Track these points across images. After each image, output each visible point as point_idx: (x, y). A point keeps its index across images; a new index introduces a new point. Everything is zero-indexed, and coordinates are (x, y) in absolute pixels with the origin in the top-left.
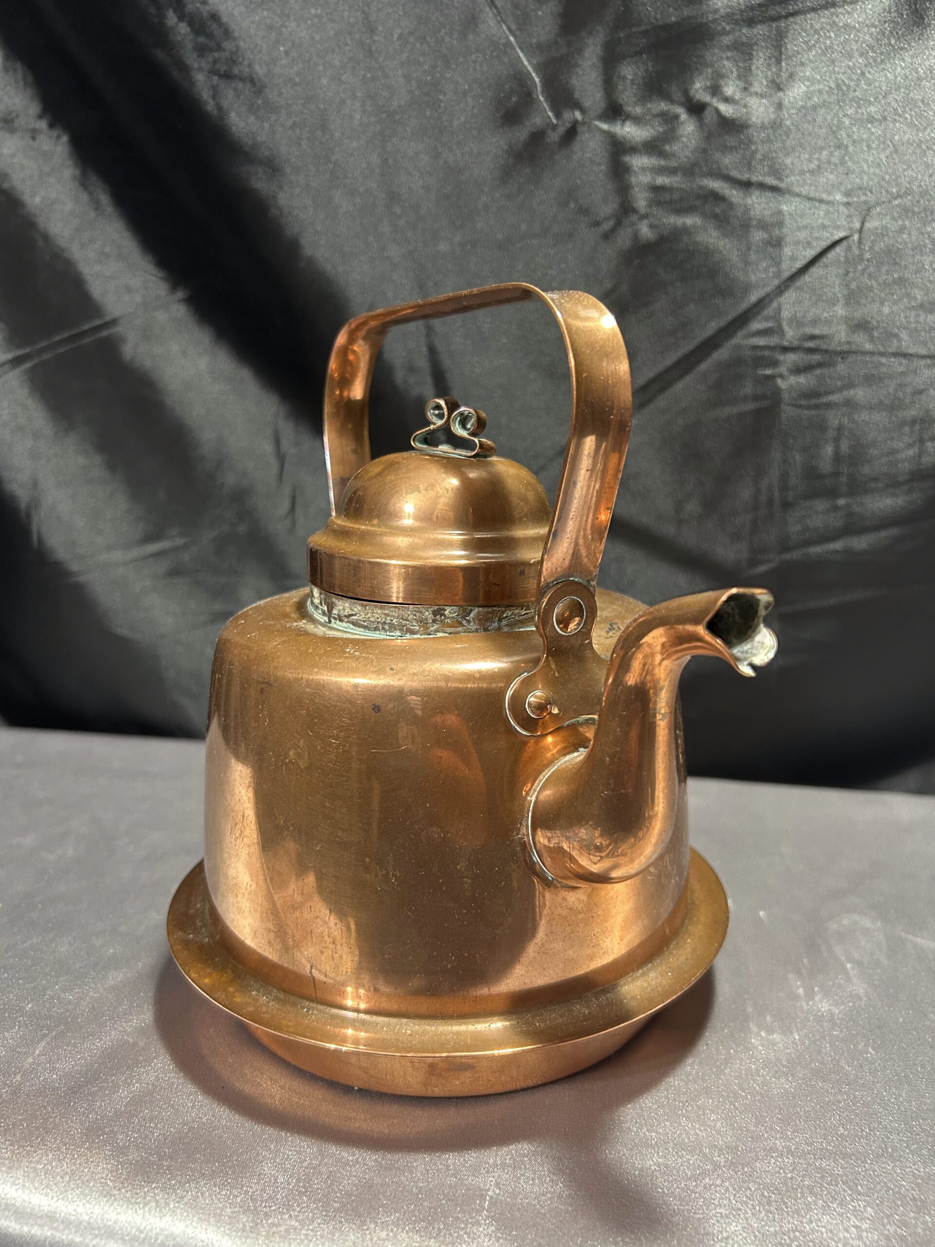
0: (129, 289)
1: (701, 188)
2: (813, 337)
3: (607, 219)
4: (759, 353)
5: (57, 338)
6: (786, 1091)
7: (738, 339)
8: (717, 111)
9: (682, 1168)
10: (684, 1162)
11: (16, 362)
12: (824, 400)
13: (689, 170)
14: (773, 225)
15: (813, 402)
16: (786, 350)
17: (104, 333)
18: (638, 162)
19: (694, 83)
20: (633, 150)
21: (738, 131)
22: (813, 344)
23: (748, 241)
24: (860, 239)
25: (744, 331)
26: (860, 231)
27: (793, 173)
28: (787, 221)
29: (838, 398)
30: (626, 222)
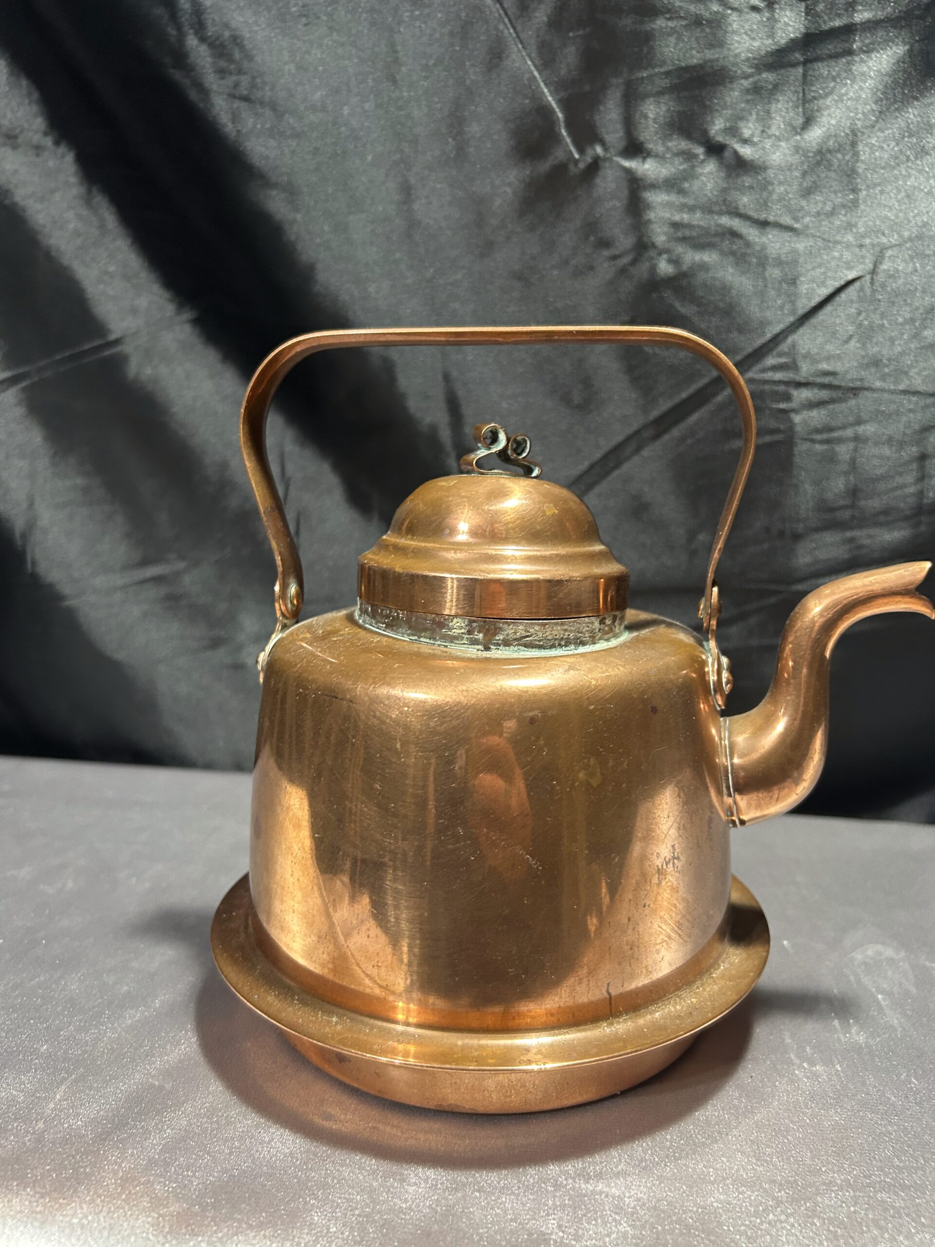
0: (134, 311)
1: (719, 225)
2: (826, 373)
3: (626, 253)
4: (775, 388)
5: (58, 357)
6: (836, 1122)
7: (756, 373)
8: (736, 153)
9: (744, 1204)
10: (746, 1198)
11: (13, 380)
12: (835, 435)
13: (708, 209)
14: (787, 263)
15: (825, 436)
16: (799, 385)
18: (656, 198)
19: (712, 123)
20: (654, 186)
21: (757, 173)
22: (826, 380)
23: (765, 279)
24: (872, 279)
25: (759, 366)
26: (873, 272)
27: (808, 214)
28: (801, 260)
29: (849, 432)
30: (646, 256)
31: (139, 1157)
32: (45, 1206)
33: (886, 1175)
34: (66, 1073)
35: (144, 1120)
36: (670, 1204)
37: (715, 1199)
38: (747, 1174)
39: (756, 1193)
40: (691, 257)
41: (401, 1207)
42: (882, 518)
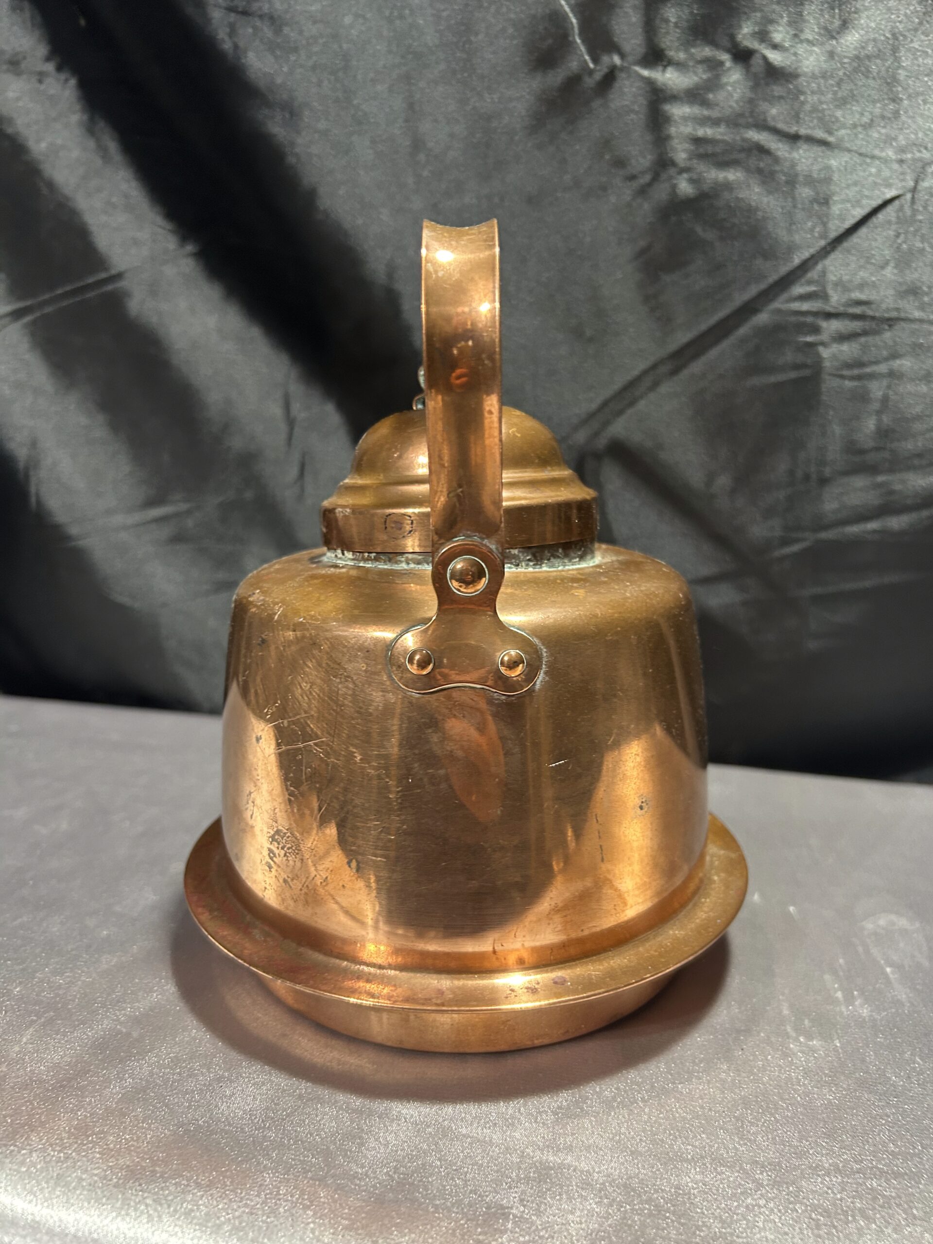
0: (136, 242)
1: (744, 140)
2: (859, 303)
3: (643, 173)
4: (802, 319)
5: (59, 291)
6: (829, 1101)
7: (779, 304)
8: (765, 58)
9: (721, 1186)
10: (724, 1179)
11: (17, 315)
12: (868, 370)
13: (734, 122)
14: (820, 181)
15: (856, 372)
16: (829, 316)
17: (110, 287)
18: (678, 111)
19: (740, 27)
20: (674, 98)
21: (788, 81)
22: (857, 310)
23: (794, 198)
24: (913, 198)
25: (785, 296)
26: (914, 190)
27: (844, 126)
28: (836, 177)
29: (882, 368)
30: (664, 176)
31: (96, 1105)
33: (879, 1161)
34: (36, 1016)
35: (106, 1068)
36: (641, 1182)
37: (691, 1178)
38: (728, 1153)
39: (736, 1174)
40: (714, 175)
41: (357, 1173)
42: (916, 462)
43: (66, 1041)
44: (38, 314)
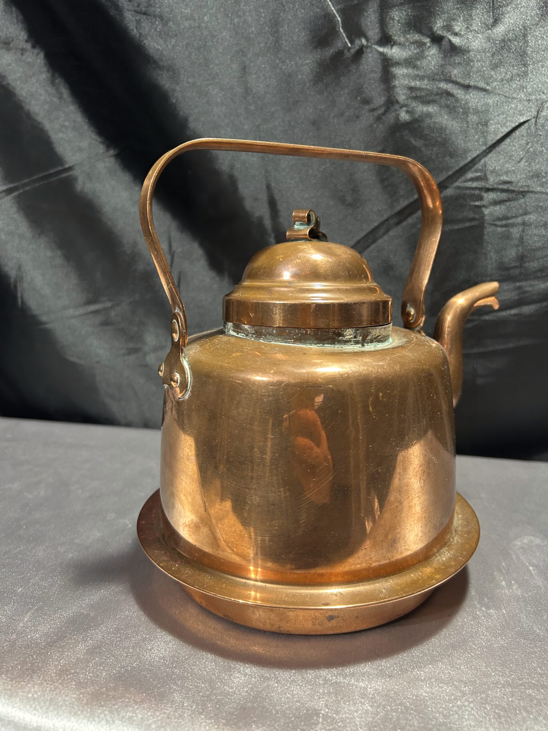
0: (80, 149)
1: (438, 88)
2: (505, 182)
3: (380, 107)
4: (473, 192)
5: (35, 177)
6: (502, 645)
7: (459, 183)
8: (450, 41)
9: (442, 695)
10: (443, 691)
11: (9, 192)
12: (510, 221)
13: (432, 78)
14: (482, 112)
15: (504, 222)
16: (488, 190)
17: (64, 175)
18: (399, 71)
19: (435, 23)
20: (397, 64)
21: (463, 54)
22: (505, 187)
23: (467, 122)
24: (536, 121)
25: (463, 178)
26: (536, 117)
27: (496, 80)
28: (491, 110)
29: (519, 220)
30: (393, 109)
31: (71, 657)
32: (12, 686)
33: (532, 679)
34: (32, 605)
35: (76, 635)
36: (395, 693)
37: (424, 691)
38: (445, 676)
39: (450, 688)
40: (421, 109)
41: (229, 692)
42: (539, 274)
43: (51, 620)
44: (21, 191)
